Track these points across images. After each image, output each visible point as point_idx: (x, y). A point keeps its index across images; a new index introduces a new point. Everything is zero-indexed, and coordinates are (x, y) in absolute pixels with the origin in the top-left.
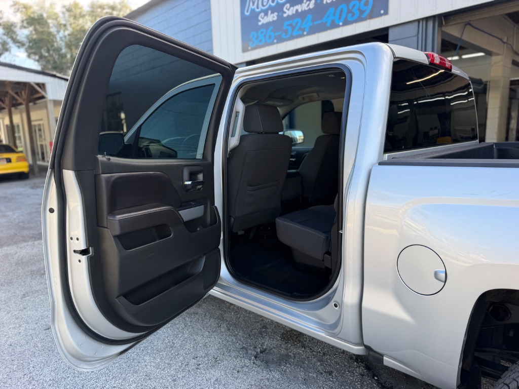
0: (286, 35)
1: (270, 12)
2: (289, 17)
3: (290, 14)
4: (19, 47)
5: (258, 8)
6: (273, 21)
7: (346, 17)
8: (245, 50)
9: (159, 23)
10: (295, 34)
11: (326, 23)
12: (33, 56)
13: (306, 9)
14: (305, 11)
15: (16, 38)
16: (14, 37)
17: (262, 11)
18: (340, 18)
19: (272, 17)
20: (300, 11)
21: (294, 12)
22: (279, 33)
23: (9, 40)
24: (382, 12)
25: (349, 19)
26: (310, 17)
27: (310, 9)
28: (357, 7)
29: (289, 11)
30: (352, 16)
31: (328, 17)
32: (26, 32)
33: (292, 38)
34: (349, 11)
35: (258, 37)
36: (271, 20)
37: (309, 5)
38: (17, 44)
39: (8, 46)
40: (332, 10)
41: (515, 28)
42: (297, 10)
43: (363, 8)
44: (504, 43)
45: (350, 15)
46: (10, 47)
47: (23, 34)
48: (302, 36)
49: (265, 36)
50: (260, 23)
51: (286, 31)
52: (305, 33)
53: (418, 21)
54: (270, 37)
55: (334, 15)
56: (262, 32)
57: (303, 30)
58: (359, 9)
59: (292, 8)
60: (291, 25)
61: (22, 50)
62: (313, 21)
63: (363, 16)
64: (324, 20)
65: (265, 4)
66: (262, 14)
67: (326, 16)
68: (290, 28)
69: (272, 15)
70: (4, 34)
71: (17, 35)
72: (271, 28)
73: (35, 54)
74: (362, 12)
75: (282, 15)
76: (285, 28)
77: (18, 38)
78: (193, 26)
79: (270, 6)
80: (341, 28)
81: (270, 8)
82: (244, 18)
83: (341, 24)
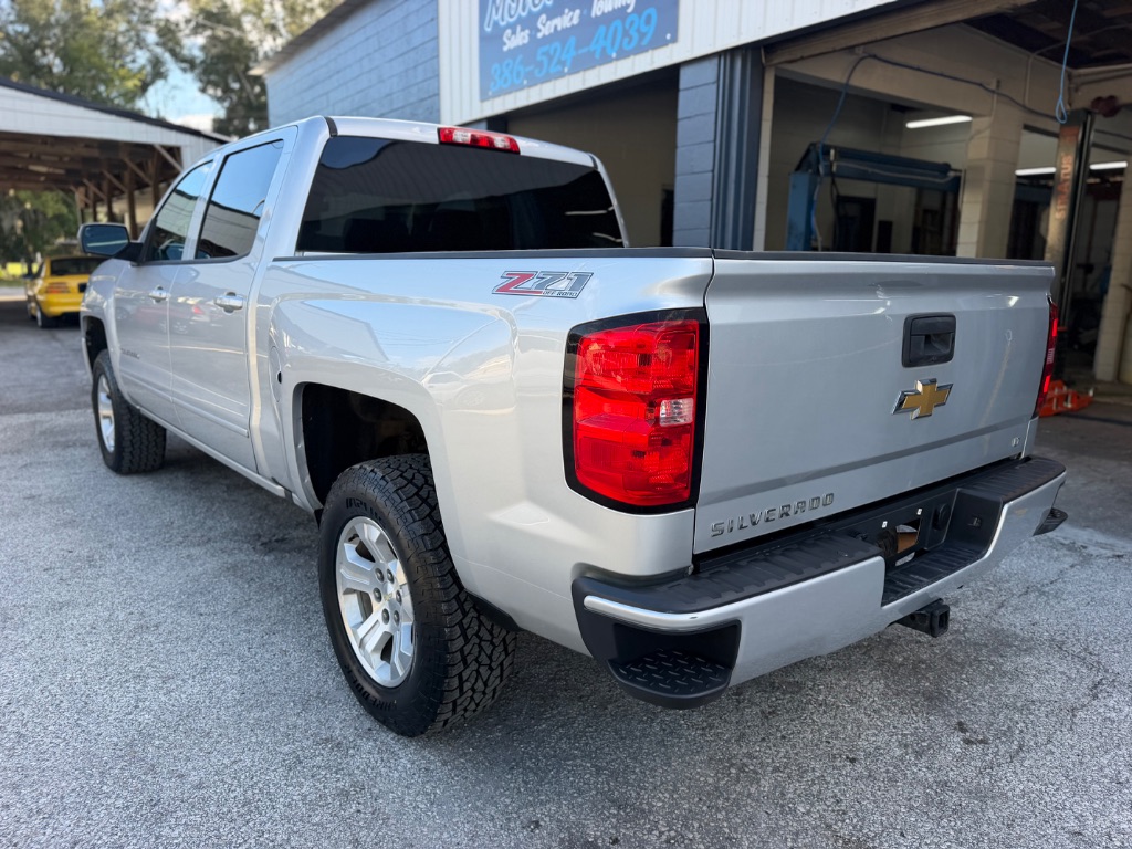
0: (540, 72)
1: (519, 28)
2: (547, 39)
3: (547, 34)
4: (184, 70)
5: (503, 20)
6: (524, 45)
7: (621, 42)
8: (484, 97)
9: (367, 39)
10: (553, 70)
11: (594, 52)
12: (211, 91)
13: (569, 25)
14: (567, 28)
15: (180, 53)
16: (178, 49)
17: (509, 26)
18: (613, 44)
19: (520, 38)
20: (559, 28)
21: (552, 31)
22: (531, 68)
23: (167, 57)
24: (668, 36)
25: (627, 47)
26: (572, 41)
27: (573, 26)
28: (635, 26)
29: (546, 28)
30: (630, 42)
31: (597, 42)
32: (200, 40)
33: (547, 78)
34: (626, 33)
35: (502, 73)
36: (520, 44)
37: (571, 19)
38: (184, 65)
39: (163, 70)
40: (602, 29)
41: (1031, 61)
42: (556, 27)
43: (644, 29)
44: (993, 92)
45: (626, 40)
46: (167, 70)
47: (194, 44)
48: (561, 75)
49: (511, 73)
50: (505, 48)
51: (540, 65)
52: (566, 70)
53: (718, 55)
54: (518, 73)
55: (605, 38)
56: (508, 65)
57: (563, 64)
58: (638, 30)
59: (549, 23)
60: (546, 54)
61: (189, 77)
62: (577, 47)
63: (645, 43)
64: (592, 47)
65: (512, 13)
66: (509, 31)
67: (595, 40)
68: (545, 59)
69: (522, 34)
70: (157, 44)
71: (182, 47)
72: (520, 57)
73: (216, 85)
74: (642, 36)
75: (535, 35)
76: (539, 58)
77: (185, 52)
78: (415, 48)
79: (520, 16)
80: (614, 63)
81: (520, 21)
82: (483, 37)
83: (614, 55)
